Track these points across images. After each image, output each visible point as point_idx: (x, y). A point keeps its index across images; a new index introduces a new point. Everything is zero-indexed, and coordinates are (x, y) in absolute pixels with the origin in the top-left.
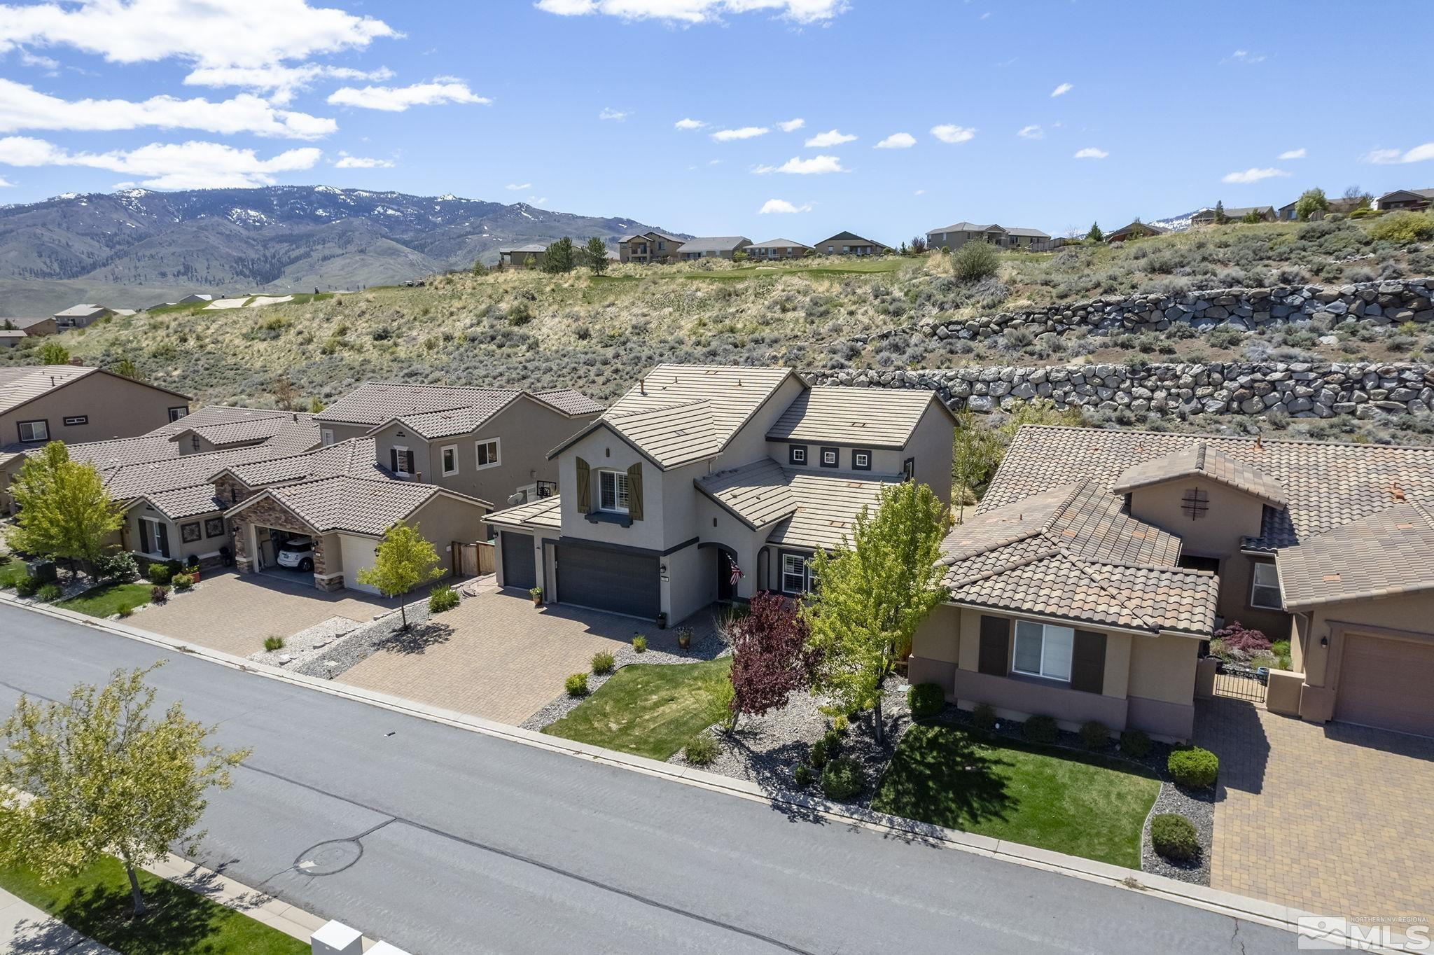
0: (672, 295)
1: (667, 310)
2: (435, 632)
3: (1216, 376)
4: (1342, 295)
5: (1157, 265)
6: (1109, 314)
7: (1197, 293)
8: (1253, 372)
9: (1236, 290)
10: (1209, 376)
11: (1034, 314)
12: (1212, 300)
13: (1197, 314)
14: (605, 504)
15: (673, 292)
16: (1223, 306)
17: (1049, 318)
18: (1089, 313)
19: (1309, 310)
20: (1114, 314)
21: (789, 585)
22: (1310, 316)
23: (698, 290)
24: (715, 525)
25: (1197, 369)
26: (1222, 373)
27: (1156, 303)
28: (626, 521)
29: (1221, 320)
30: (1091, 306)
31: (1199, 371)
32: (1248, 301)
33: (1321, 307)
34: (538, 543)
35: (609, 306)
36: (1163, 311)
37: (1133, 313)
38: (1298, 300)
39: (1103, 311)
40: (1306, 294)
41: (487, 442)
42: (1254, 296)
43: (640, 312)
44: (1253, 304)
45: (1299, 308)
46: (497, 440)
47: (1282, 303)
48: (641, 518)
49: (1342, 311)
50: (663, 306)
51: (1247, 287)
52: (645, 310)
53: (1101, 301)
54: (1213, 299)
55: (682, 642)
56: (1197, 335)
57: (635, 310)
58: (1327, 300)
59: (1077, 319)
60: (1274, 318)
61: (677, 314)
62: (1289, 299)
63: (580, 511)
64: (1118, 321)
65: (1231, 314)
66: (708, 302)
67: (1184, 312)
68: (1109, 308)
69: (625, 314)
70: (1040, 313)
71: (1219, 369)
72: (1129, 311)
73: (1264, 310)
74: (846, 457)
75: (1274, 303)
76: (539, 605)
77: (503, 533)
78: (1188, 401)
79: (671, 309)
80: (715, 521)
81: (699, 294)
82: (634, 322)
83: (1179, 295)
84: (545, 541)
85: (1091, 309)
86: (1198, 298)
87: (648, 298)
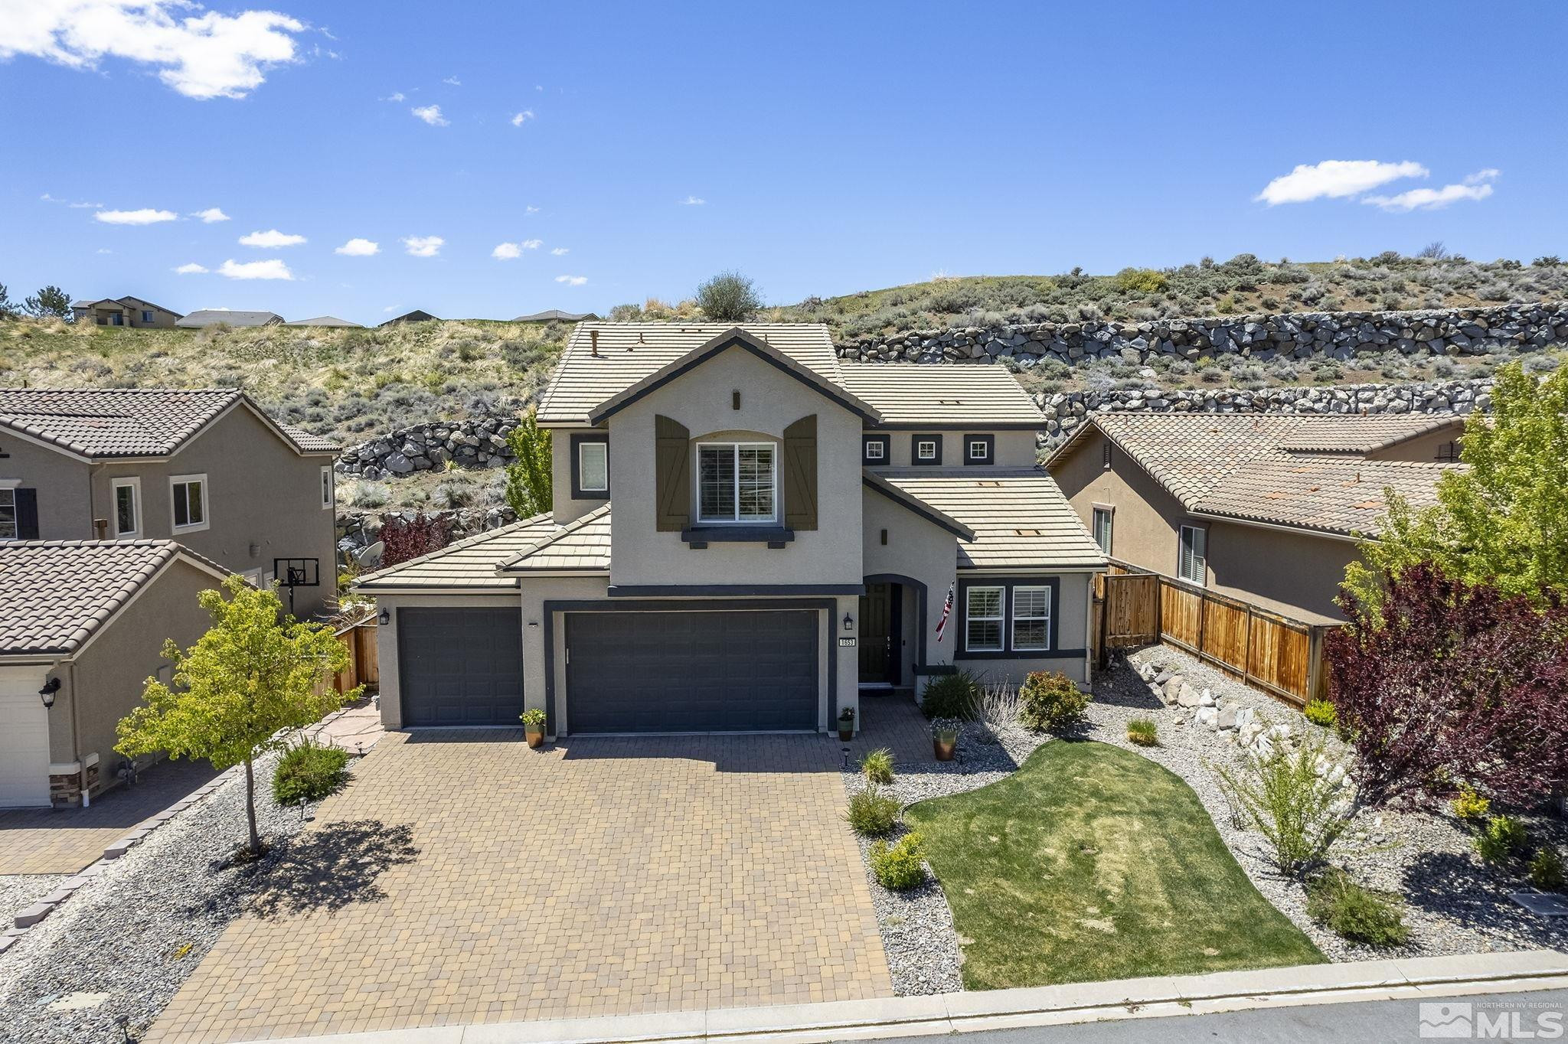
0: (270, 344)
1: (270, 362)
2: (359, 841)
3: (1079, 405)
4: (1141, 332)
5: (945, 304)
6: (928, 348)
7: (1014, 327)
8: (1112, 400)
9: (1049, 325)
10: (1071, 406)
11: (845, 348)
12: (1028, 334)
13: (1016, 349)
14: (709, 509)
15: (268, 339)
16: (1040, 341)
17: (861, 353)
18: (906, 347)
19: (1116, 346)
20: (933, 349)
21: (975, 639)
22: (1119, 352)
23: (309, 338)
24: (884, 541)
25: (1057, 398)
26: (1082, 402)
27: (975, 336)
28: (777, 538)
29: (1040, 356)
30: (907, 339)
31: (1061, 400)
32: (1062, 335)
33: (1127, 343)
34: (532, 612)
35: (159, 355)
36: (983, 346)
37: (953, 347)
38: (1106, 337)
39: (920, 345)
40: (1112, 330)
41: (186, 480)
42: (1067, 331)
43: (223, 363)
44: (1067, 340)
45: (1107, 344)
46: (202, 479)
47: (1092, 339)
48: (813, 525)
49: (1144, 347)
50: (257, 357)
51: (1056, 322)
52: (231, 362)
53: (916, 335)
54: (1030, 333)
55: (946, 748)
56: (1023, 370)
57: (208, 360)
58: (1131, 336)
59: (894, 354)
60: (1087, 353)
61: (288, 368)
62: (1098, 335)
63: (661, 527)
64: (939, 356)
65: (1048, 349)
66: (335, 352)
67: (1004, 347)
68: (926, 342)
69: (193, 368)
70: (851, 347)
71: (1080, 398)
72: (948, 346)
73: (1078, 345)
74: (953, 445)
75: (1085, 339)
76: (540, 746)
77: (399, 610)
78: (1055, 433)
79: (274, 361)
80: (884, 533)
81: (314, 343)
82: (215, 375)
83: (996, 327)
84: (550, 607)
85: (907, 343)
86: (1015, 332)
87: (229, 346)
